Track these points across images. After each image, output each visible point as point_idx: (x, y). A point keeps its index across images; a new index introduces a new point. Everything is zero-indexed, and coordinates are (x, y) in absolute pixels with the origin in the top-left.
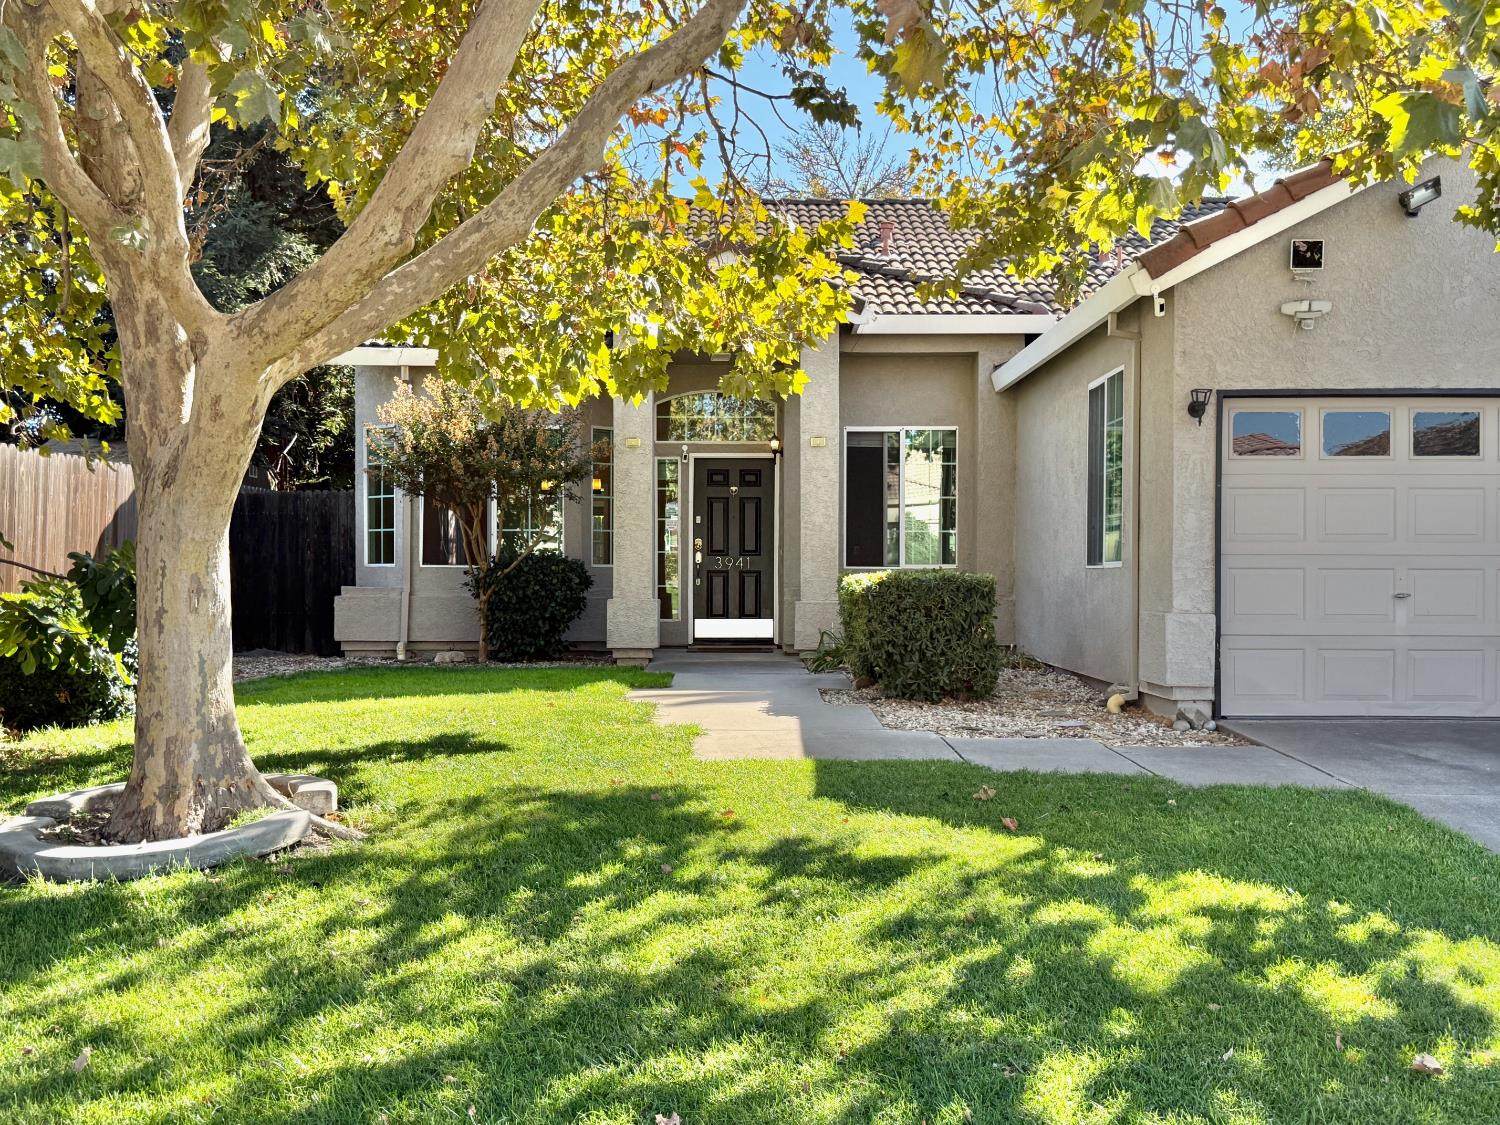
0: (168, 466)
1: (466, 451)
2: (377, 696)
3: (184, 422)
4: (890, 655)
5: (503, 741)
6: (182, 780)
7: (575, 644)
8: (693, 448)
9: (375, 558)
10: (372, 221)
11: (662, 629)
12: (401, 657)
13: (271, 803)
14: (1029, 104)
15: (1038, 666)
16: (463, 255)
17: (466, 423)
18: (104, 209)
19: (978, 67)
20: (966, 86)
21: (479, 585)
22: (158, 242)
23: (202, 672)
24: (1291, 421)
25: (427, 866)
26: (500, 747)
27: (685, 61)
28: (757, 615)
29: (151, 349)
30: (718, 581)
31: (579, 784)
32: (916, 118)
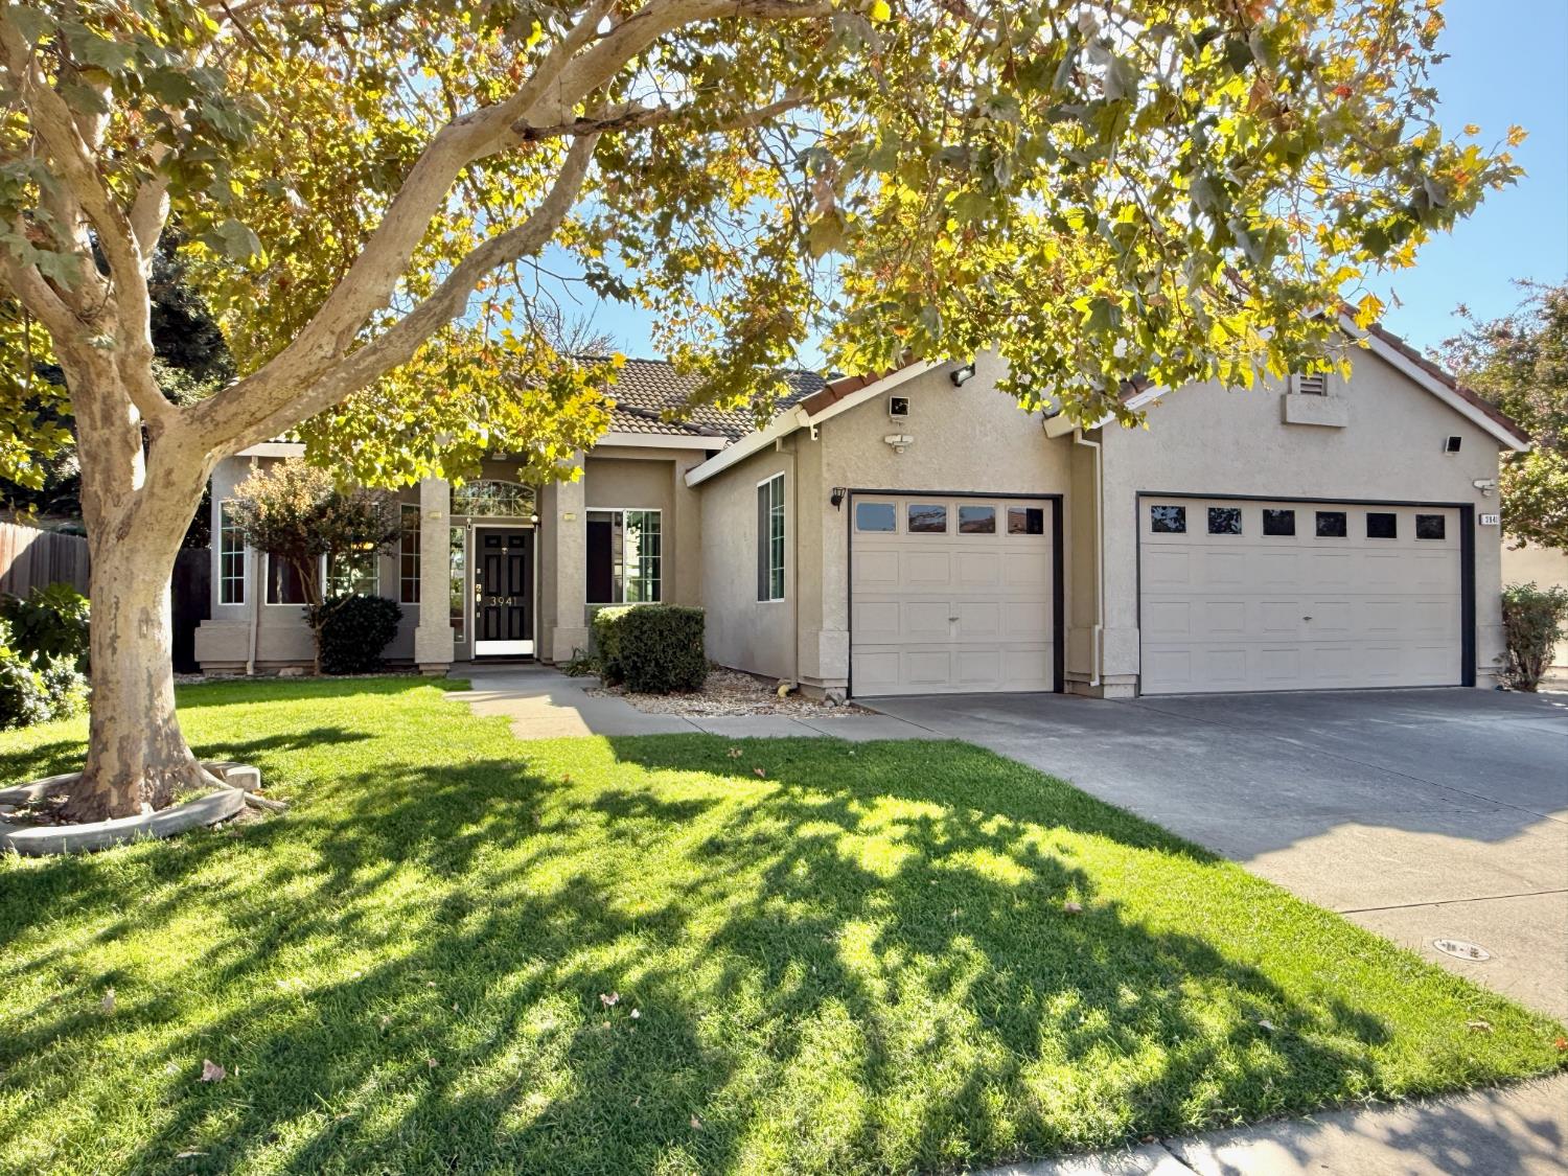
0: (122, 523)
1: (308, 521)
2: (251, 702)
3: (135, 489)
4: (635, 662)
5: (369, 731)
6: (134, 769)
7: (389, 660)
8: (475, 521)
9: (227, 598)
10: (311, 340)
11: (456, 648)
12: (250, 672)
13: (209, 785)
14: (730, 299)
15: (720, 669)
16: (363, 371)
17: (308, 500)
18: (69, 319)
19: (697, 271)
20: (690, 283)
21: (314, 618)
22: (127, 347)
23: (150, 685)
24: (890, 509)
25: (344, 826)
26: (369, 736)
27: (526, 246)
28: (521, 638)
29: (106, 431)
30: (493, 615)
31: (443, 760)
32: (657, 301)
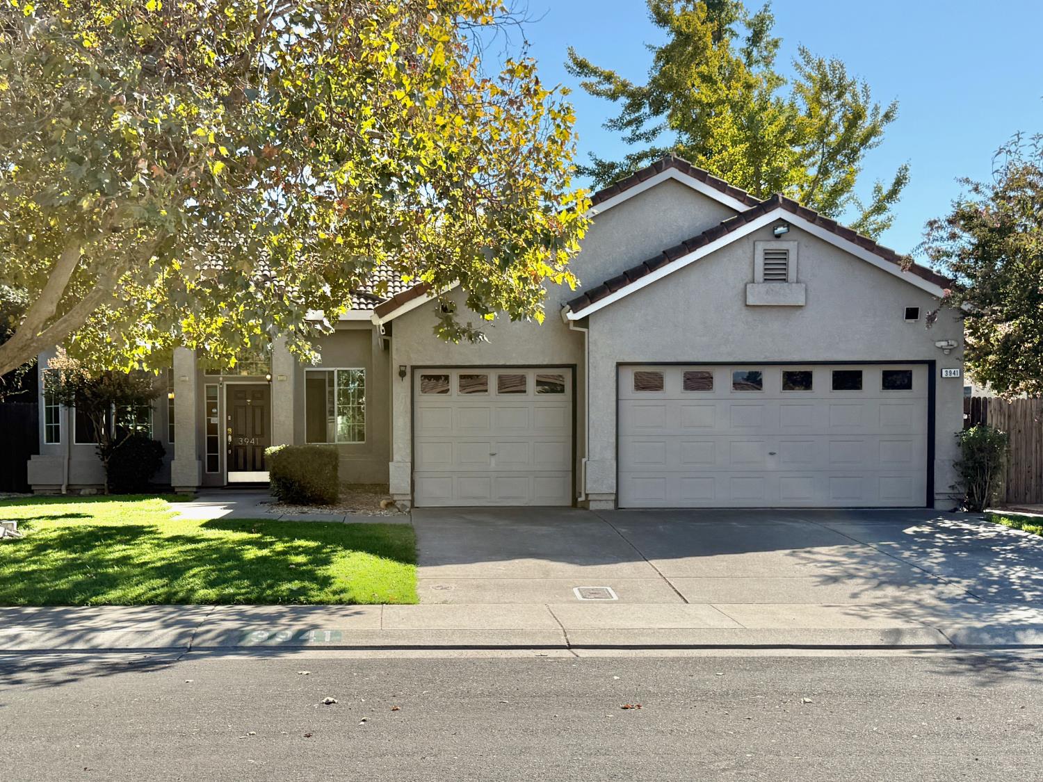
5: (93, 515)
8: (225, 379)
9: (50, 440)
12: (64, 490)
28: (260, 470)
30: (240, 451)
